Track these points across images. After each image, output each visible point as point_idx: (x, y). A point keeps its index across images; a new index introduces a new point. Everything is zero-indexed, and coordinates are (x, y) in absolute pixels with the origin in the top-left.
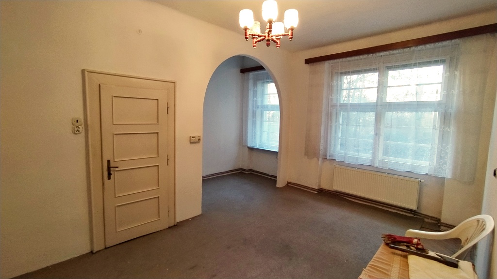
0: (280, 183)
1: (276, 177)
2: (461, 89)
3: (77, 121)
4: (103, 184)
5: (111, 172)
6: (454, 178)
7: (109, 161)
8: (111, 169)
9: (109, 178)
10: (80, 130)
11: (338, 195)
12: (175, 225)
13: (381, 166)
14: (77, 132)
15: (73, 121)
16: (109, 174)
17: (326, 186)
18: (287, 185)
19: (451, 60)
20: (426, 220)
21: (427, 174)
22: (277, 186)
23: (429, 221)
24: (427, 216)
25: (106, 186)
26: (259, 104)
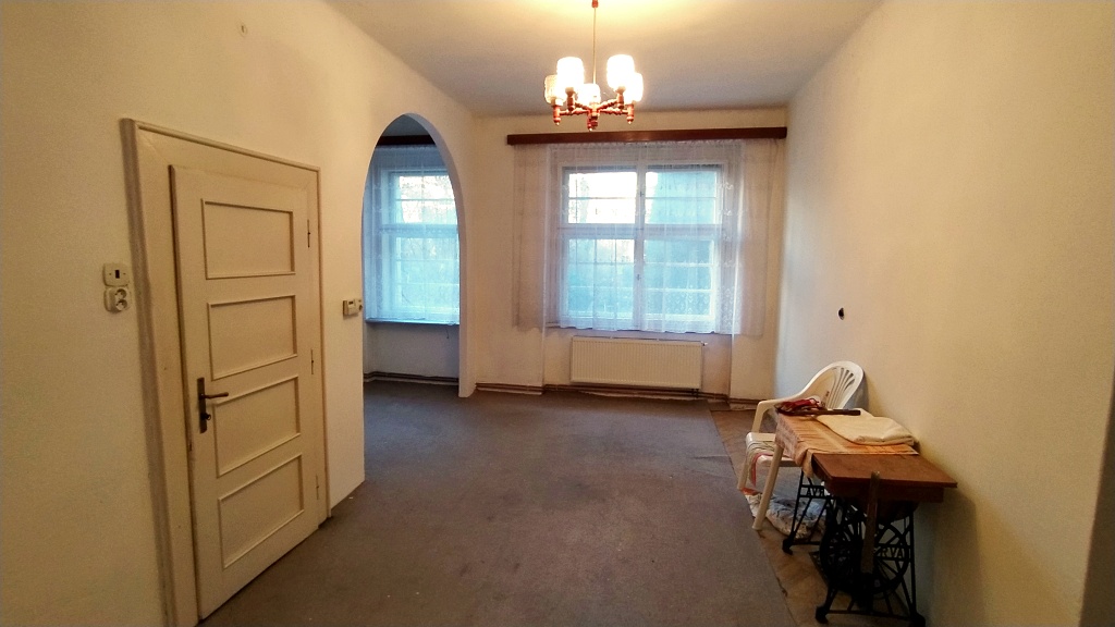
0: (465, 390)
1: (457, 380)
2: (747, 210)
3: (117, 273)
4: (190, 448)
5: (208, 411)
6: (743, 334)
7: (201, 382)
8: (208, 401)
9: (203, 428)
10: (127, 299)
11: (577, 391)
12: (328, 519)
13: (652, 329)
14: (120, 307)
15: (107, 273)
16: (204, 417)
17: (556, 379)
18: (477, 389)
19: (730, 166)
20: (710, 401)
21: (713, 333)
22: (461, 395)
23: (715, 401)
24: (711, 395)
25: (197, 450)
26: (385, 221)
